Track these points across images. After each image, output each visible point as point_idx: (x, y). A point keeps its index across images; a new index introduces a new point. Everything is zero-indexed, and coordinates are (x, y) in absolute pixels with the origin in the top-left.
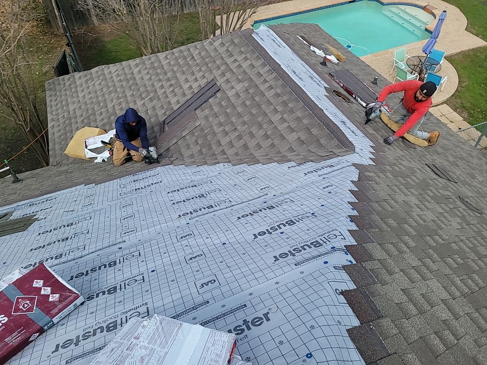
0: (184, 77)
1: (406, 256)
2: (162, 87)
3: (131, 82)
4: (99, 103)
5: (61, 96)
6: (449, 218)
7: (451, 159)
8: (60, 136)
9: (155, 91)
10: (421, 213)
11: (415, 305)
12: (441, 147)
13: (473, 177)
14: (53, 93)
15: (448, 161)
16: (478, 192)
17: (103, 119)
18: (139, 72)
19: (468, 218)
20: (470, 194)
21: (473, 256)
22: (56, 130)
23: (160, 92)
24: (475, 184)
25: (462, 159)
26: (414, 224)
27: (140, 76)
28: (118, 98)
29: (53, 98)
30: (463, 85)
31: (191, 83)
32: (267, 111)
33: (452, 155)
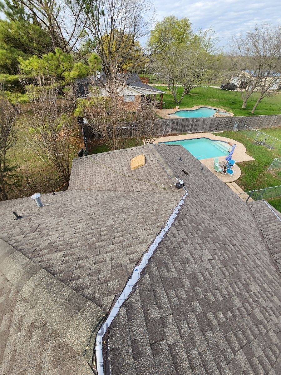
0: (123, 160)
1: (196, 239)
2: (114, 163)
3: (103, 161)
4: (90, 168)
5: (77, 164)
6: (223, 227)
7: (230, 203)
8: (74, 179)
9: (112, 165)
10: (209, 223)
11: (194, 259)
12: (227, 198)
13: (239, 212)
14: (75, 163)
15: (229, 204)
16: (240, 219)
17: (90, 174)
18: (107, 157)
19: (232, 228)
20: (235, 219)
21: (229, 244)
22: (73, 177)
23: (113, 165)
24: (239, 215)
25: (236, 204)
26: (204, 226)
27: (107, 158)
28: (98, 166)
29: (75, 165)
30: (243, 175)
31: (125, 163)
32: (153, 175)
33: (231, 202)
